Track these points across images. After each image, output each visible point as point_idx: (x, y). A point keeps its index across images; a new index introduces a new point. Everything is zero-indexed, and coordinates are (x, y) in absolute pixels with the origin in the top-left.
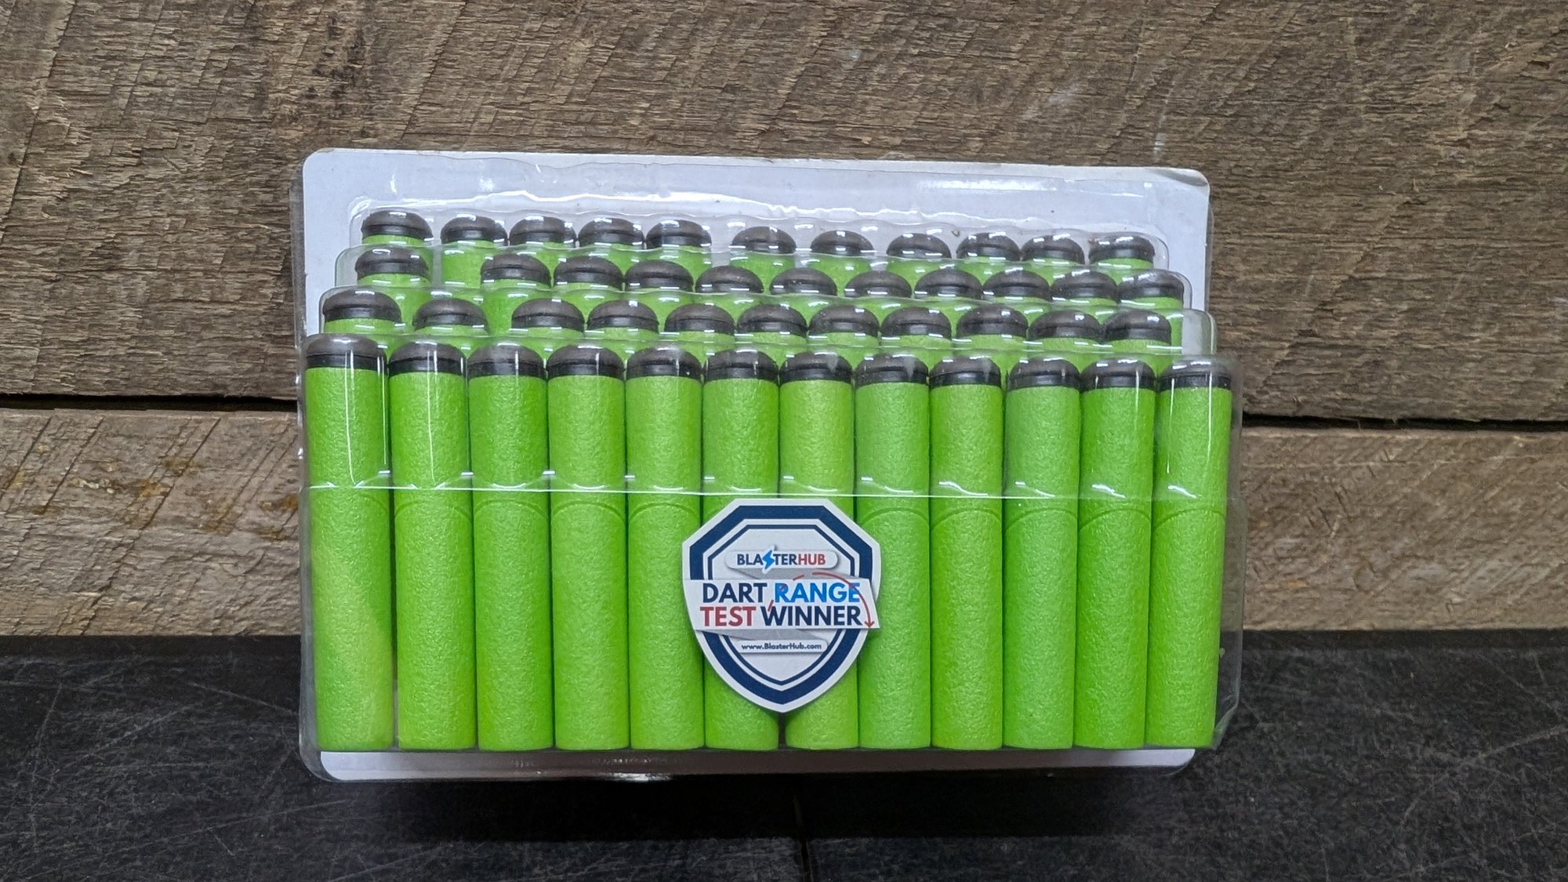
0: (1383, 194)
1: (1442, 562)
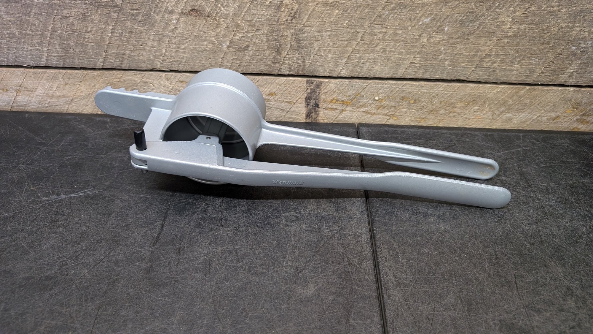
0: (493, 38)
1: (512, 114)
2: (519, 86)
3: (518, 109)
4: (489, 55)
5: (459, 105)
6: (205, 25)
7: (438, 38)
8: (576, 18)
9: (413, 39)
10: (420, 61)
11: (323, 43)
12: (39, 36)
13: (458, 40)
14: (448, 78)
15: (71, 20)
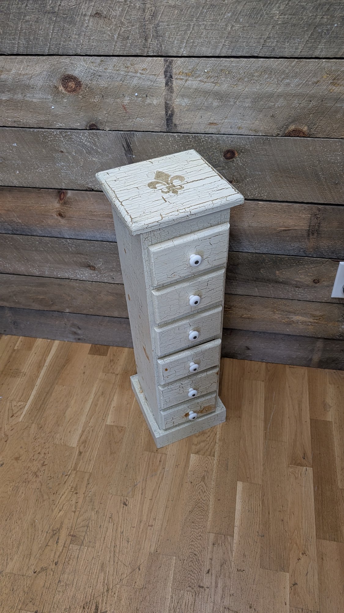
2: (291, 59)
3: (292, 77)
4: (269, 38)
5: (256, 74)
6: (103, 23)
7: (237, 26)
8: (317, 10)
9: (222, 28)
10: (228, 43)
11: (171, 33)
12: (13, 34)
13: (249, 28)
14: (247, 55)
15: (31, 23)
